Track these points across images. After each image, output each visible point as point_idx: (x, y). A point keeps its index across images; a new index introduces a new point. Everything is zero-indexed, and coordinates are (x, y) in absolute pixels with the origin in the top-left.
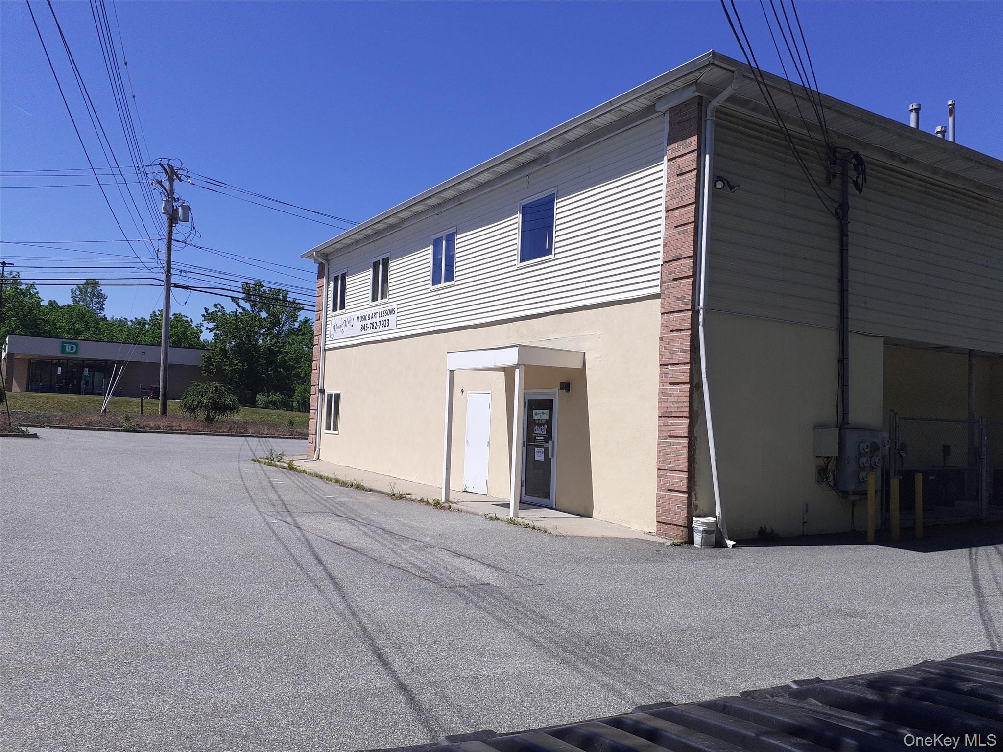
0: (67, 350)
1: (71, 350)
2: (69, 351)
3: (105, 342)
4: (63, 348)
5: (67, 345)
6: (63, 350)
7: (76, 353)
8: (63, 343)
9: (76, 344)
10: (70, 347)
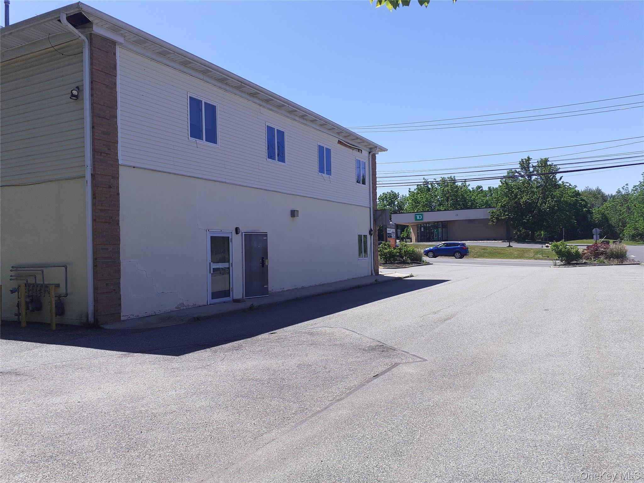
0: (418, 219)
1: (420, 218)
2: (419, 219)
3: (436, 211)
4: (416, 217)
5: (417, 216)
6: (416, 219)
7: (422, 219)
8: (416, 215)
9: (422, 215)
10: (419, 217)
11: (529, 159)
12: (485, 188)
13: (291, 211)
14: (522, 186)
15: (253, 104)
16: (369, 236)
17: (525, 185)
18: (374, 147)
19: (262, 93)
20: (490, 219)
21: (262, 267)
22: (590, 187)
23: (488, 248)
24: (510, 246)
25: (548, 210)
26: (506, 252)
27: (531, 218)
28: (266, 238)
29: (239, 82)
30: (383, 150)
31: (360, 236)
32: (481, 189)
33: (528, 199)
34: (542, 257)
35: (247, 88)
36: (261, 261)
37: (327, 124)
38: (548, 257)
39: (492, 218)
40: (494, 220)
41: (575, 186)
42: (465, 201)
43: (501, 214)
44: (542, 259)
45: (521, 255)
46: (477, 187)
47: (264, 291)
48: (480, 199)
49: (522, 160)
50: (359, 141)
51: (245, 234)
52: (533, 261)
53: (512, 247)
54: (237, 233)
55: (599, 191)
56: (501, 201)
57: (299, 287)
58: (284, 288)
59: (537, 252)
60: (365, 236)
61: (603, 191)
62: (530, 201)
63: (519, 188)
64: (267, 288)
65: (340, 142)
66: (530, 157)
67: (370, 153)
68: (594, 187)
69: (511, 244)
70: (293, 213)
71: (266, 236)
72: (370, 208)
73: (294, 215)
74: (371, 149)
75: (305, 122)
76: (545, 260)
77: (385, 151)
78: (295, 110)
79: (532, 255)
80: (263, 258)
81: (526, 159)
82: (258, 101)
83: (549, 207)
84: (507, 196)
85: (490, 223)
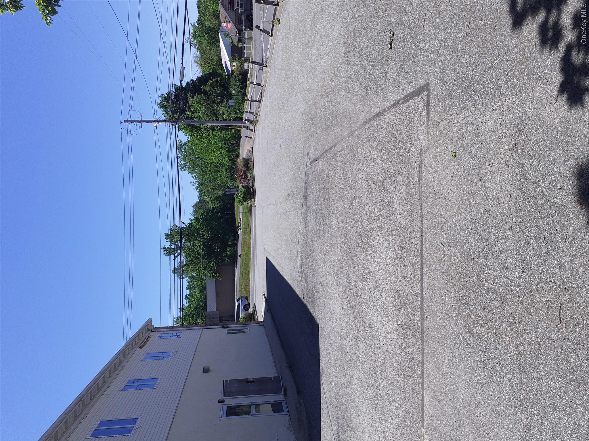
11: (164, 248)
12: (188, 292)
13: (204, 372)
14: (188, 253)
15: (101, 399)
16: (229, 329)
17: (188, 251)
18: (147, 327)
19: (92, 389)
20: (216, 279)
21: (255, 382)
22: (191, 212)
23: (241, 272)
24: (240, 256)
25: (209, 233)
26: (245, 256)
27: (216, 245)
28: (229, 381)
29: (80, 402)
30: (150, 320)
31: (228, 333)
32: (188, 295)
33: (200, 247)
34: (249, 229)
35: (86, 398)
36: (249, 384)
37: (124, 352)
38: (249, 224)
39: (215, 277)
40: (217, 275)
41: (190, 220)
42: (199, 308)
43: (212, 270)
44: (251, 229)
45: (247, 245)
46: (186, 299)
47: (277, 380)
48: (198, 295)
49: (164, 254)
50: (141, 335)
51: (225, 397)
52: (252, 235)
53: (240, 254)
54: (223, 402)
55: (195, 206)
56: (200, 270)
57: (273, 364)
58: (275, 373)
59: (245, 233)
60: (228, 330)
61: (195, 203)
62: (201, 246)
63: (190, 256)
64: (274, 377)
65: (141, 348)
66: (163, 247)
67: (152, 331)
68: (192, 209)
69: (239, 255)
70: (206, 370)
71: (226, 381)
72: (203, 329)
73: (208, 369)
74: (148, 330)
75: (120, 368)
76: (251, 226)
77: (151, 320)
78: (109, 370)
79: (247, 237)
80: (247, 382)
81: (164, 251)
82: (98, 396)
83: (208, 232)
84: (196, 265)
85: (220, 278)
